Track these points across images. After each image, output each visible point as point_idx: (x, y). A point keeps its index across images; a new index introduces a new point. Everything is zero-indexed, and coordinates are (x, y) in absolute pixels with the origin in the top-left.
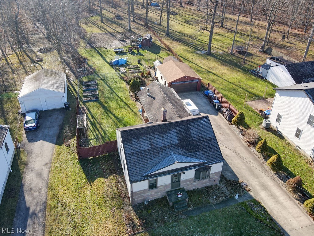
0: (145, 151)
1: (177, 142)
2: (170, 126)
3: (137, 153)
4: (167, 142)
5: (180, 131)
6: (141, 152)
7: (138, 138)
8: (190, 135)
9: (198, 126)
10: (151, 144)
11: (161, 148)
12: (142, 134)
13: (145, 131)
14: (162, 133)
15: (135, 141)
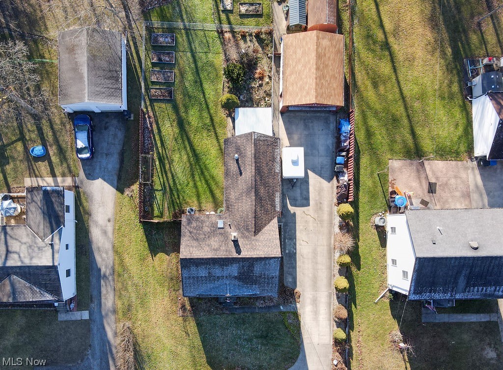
0: (202, 277)
1: (236, 275)
2: (233, 260)
3: (193, 277)
4: (225, 273)
5: (243, 266)
6: (198, 277)
7: (197, 266)
8: (252, 271)
9: (265, 264)
10: (209, 273)
11: (218, 277)
12: (202, 263)
13: (206, 262)
14: (223, 265)
15: (193, 268)
